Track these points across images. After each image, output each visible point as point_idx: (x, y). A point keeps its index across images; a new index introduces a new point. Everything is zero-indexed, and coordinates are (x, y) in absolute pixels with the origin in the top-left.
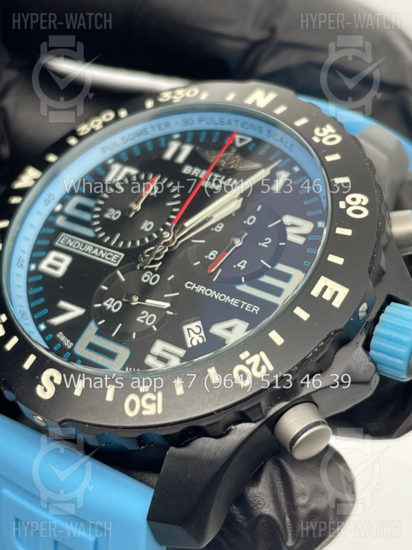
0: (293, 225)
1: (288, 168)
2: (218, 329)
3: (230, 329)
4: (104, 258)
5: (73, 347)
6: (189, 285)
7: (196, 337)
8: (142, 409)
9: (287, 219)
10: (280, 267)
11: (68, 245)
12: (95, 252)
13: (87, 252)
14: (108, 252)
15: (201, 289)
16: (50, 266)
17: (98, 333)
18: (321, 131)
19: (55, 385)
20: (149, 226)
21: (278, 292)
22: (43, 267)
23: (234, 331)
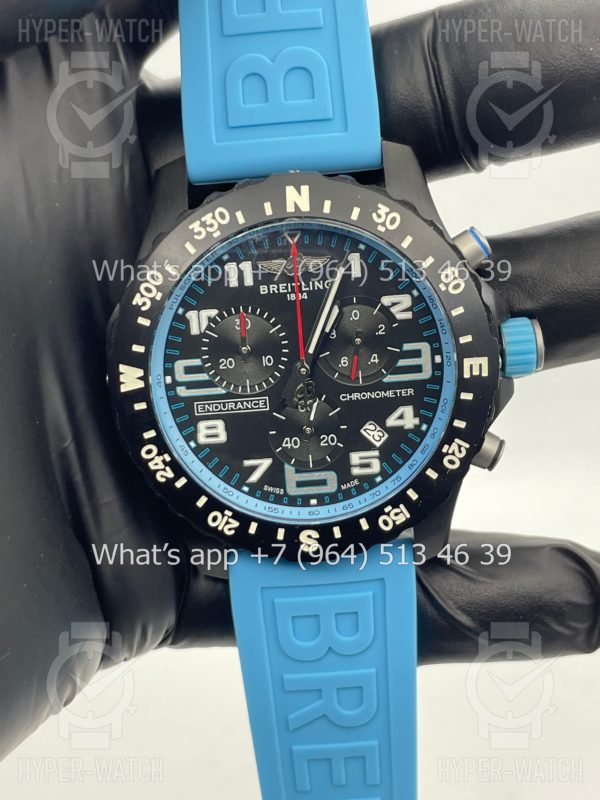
0: (394, 304)
1: (355, 250)
2: (391, 422)
3: (401, 417)
4: (252, 408)
5: (285, 491)
6: (344, 397)
7: (376, 433)
8: (394, 522)
9: (386, 300)
10: (407, 347)
11: (209, 411)
12: (239, 405)
13: (232, 409)
14: (252, 401)
15: (355, 396)
16: (208, 436)
17: (297, 471)
18: (379, 216)
19: (316, 539)
20: (269, 361)
21: (418, 369)
22: (202, 439)
23: (405, 418)
